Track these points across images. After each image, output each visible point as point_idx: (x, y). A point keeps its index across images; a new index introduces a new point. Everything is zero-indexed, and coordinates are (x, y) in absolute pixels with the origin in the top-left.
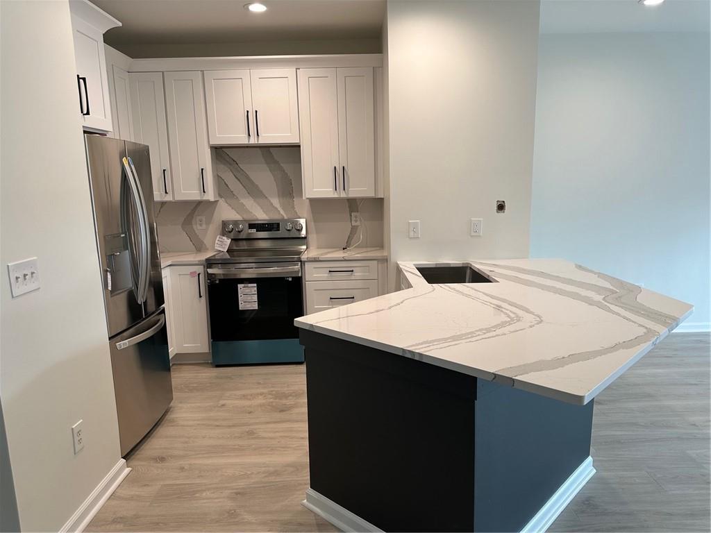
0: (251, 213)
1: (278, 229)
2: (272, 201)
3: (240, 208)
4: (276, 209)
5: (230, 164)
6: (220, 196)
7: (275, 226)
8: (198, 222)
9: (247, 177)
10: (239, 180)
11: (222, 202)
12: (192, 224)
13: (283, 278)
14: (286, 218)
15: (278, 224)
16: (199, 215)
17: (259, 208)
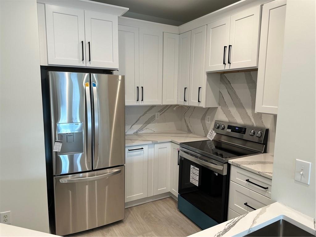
0: (234, 118)
1: (244, 133)
2: (247, 111)
3: (228, 114)
4: (249, 117)
5: (227, 84)
6: (219, 105)
7: (243, 130)
8: (207, 119)
9: (235, 93)
10: (230, 95)
11: (219, 109)
12: (205, 120)
13: (213, 171)
14: (255, 125)
15: (245, 129)
16: (208, 115)
17: (239, 115)
